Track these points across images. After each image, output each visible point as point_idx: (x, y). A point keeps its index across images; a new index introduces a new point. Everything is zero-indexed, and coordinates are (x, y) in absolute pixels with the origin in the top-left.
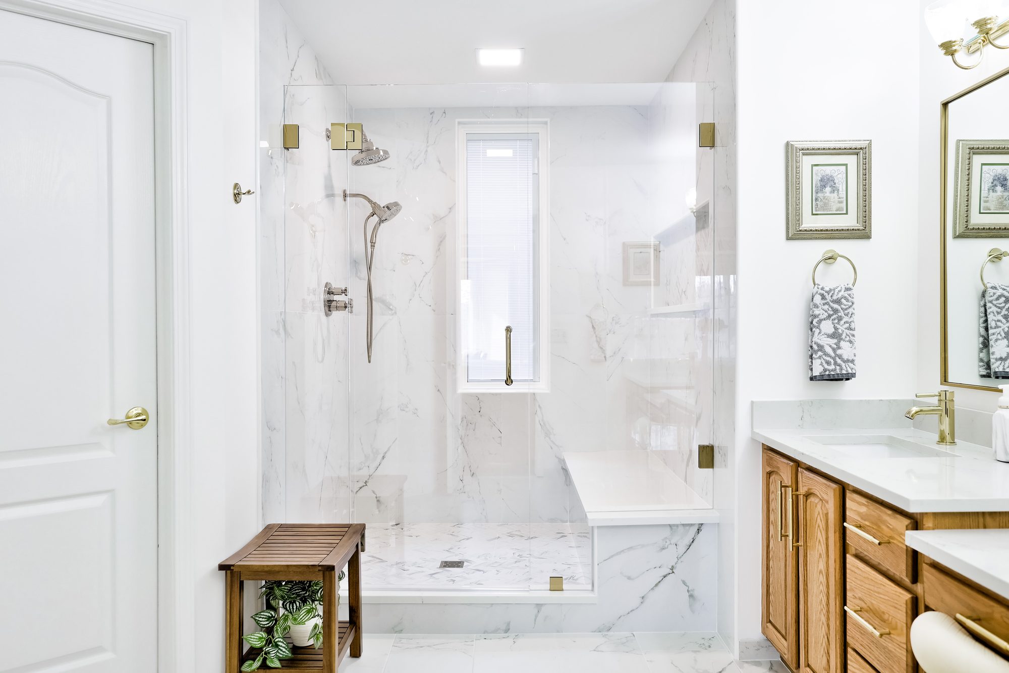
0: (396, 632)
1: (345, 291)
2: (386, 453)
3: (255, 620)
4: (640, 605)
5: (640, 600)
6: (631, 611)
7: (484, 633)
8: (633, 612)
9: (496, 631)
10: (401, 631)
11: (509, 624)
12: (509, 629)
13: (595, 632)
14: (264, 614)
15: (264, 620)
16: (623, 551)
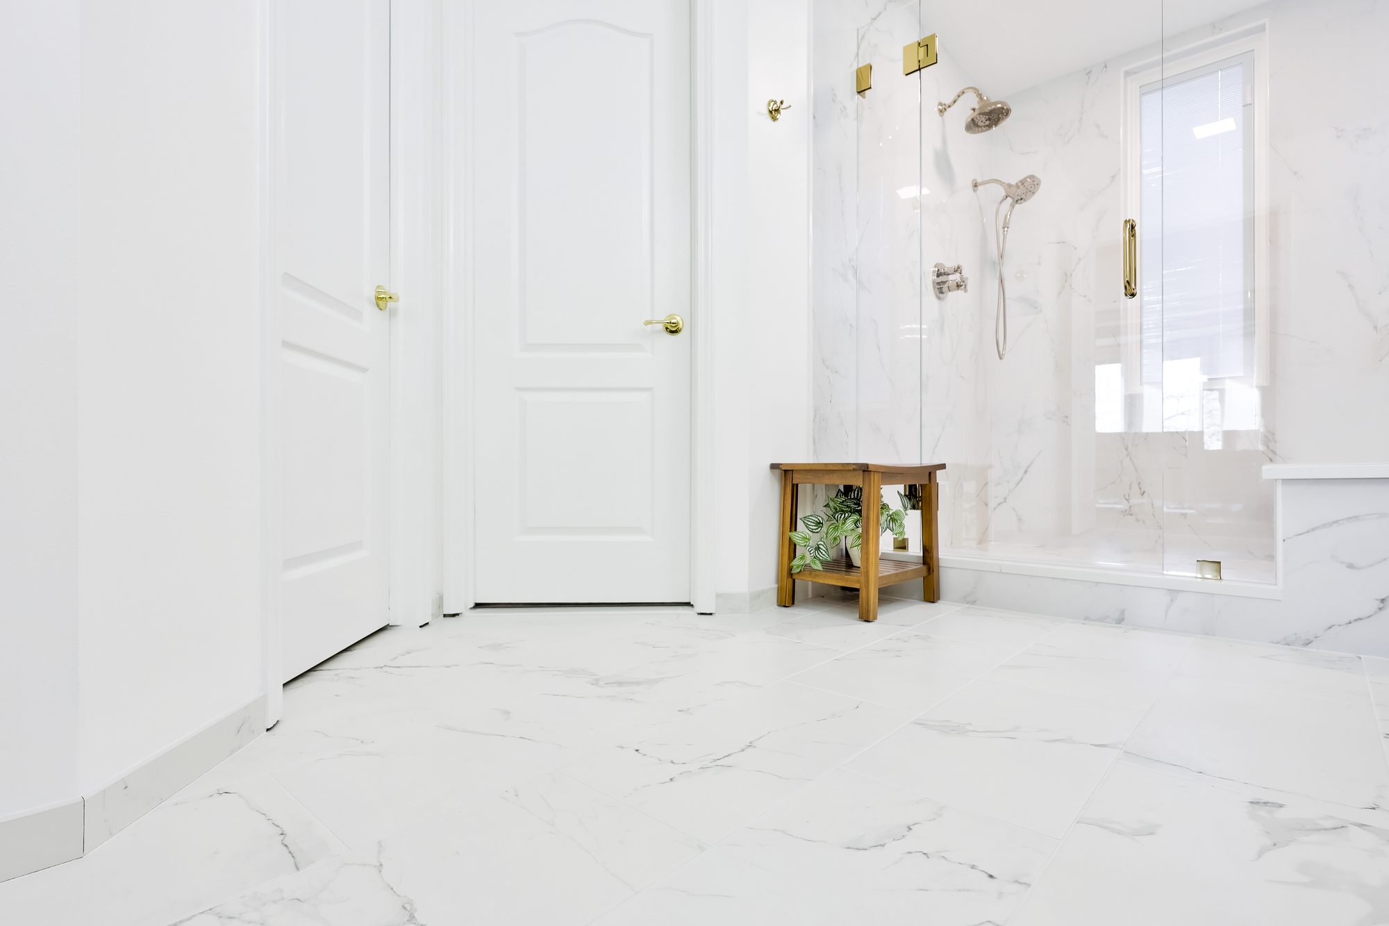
0: (968, 603)
1: (958, 270)
2: (1028, 467)
3: (804, 523)
4: (1376, 613)
5: (1378, 604)
6: (1356, 620)
7: (1085, 619)
8: (1360, 622)
9: (1103, 619)
10: (974, 602)
11: (1123, 612)
12: (1123, 619)
13: (1277, 643)
14: (812, 518)
15: (812, 524)
16: (1337, 521)
